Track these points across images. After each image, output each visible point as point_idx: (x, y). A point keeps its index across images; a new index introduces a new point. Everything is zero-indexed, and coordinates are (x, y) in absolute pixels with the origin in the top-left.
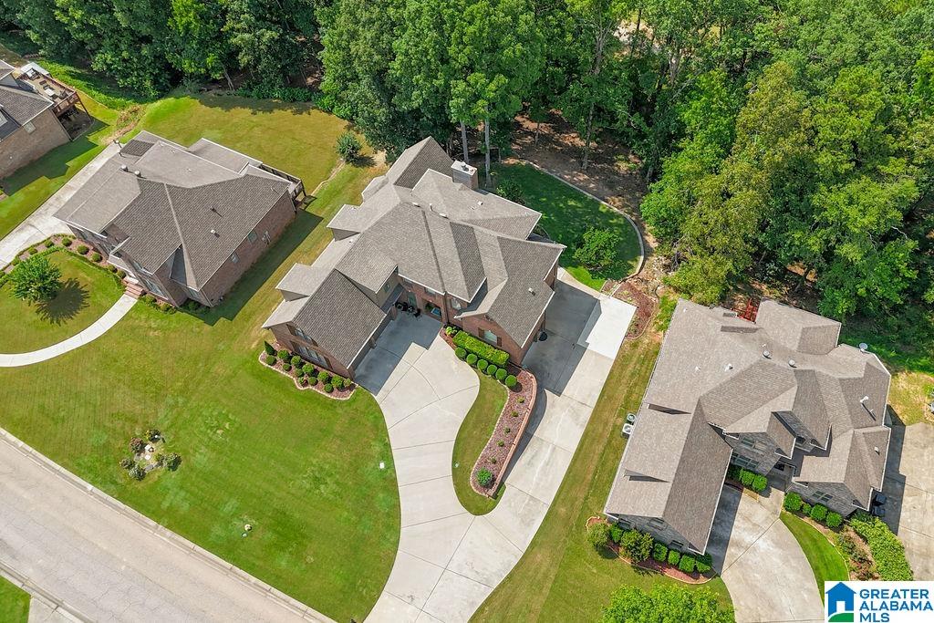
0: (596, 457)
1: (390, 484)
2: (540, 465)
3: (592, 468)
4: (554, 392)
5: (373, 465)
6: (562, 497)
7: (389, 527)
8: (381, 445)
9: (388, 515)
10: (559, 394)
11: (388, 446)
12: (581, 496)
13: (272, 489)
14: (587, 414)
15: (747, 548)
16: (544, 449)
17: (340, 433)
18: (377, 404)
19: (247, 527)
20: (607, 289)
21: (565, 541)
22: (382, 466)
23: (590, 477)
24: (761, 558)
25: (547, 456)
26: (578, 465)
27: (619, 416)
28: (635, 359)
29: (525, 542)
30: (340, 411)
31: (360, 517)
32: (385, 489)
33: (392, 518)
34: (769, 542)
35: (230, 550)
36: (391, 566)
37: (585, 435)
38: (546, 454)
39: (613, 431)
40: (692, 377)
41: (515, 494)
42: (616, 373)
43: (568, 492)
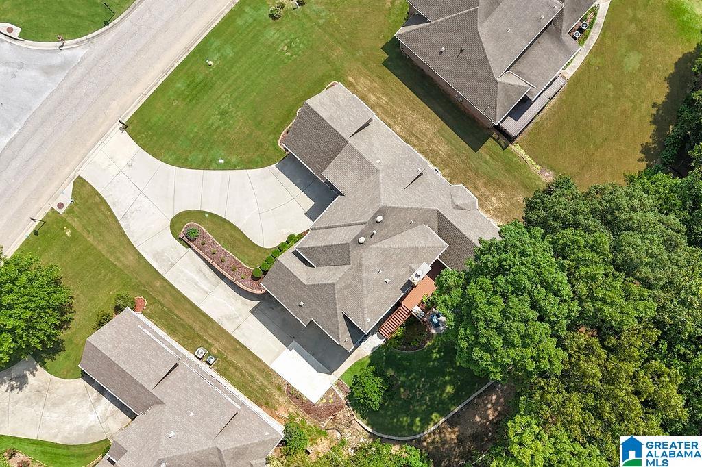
0: (191, 321)
1: (206, 165)
2: (197, 278)
3: (183, 316)
4: (256, 307)
5: (223, 154)
6: (167, 287)
7: (178, 159)
8: (236, 163)
9: (186, 159)
10: (253, 312)
11: (234, 168)
12: (164, 302)
13: (230, 82)
14: (228, 327)
15: (94, 405)
16: (209, 285)
17: (254, 134)
18: (268, 165)
19: (211, 63)
20: (339, 384)
21: (137, 279)
22: (221, 161)
23: (176, 312)
24: (85, 412)
25: (203, 286)
26: (188, 306)
27: (219, 351)
28: (266, 383)
29: (143, 250)
30: (271, 137)
31: (190, 140)
32: (204, 161)
33: (183, 162)
34: (93, 423)
35: (201, 51)
36: (154, 155)
37: (210, 319)
38: (205, 285)
39: (207, 342)
40: (186, 407)
41: (179, 254)
42: (257, 363)
43: (170, 292)
